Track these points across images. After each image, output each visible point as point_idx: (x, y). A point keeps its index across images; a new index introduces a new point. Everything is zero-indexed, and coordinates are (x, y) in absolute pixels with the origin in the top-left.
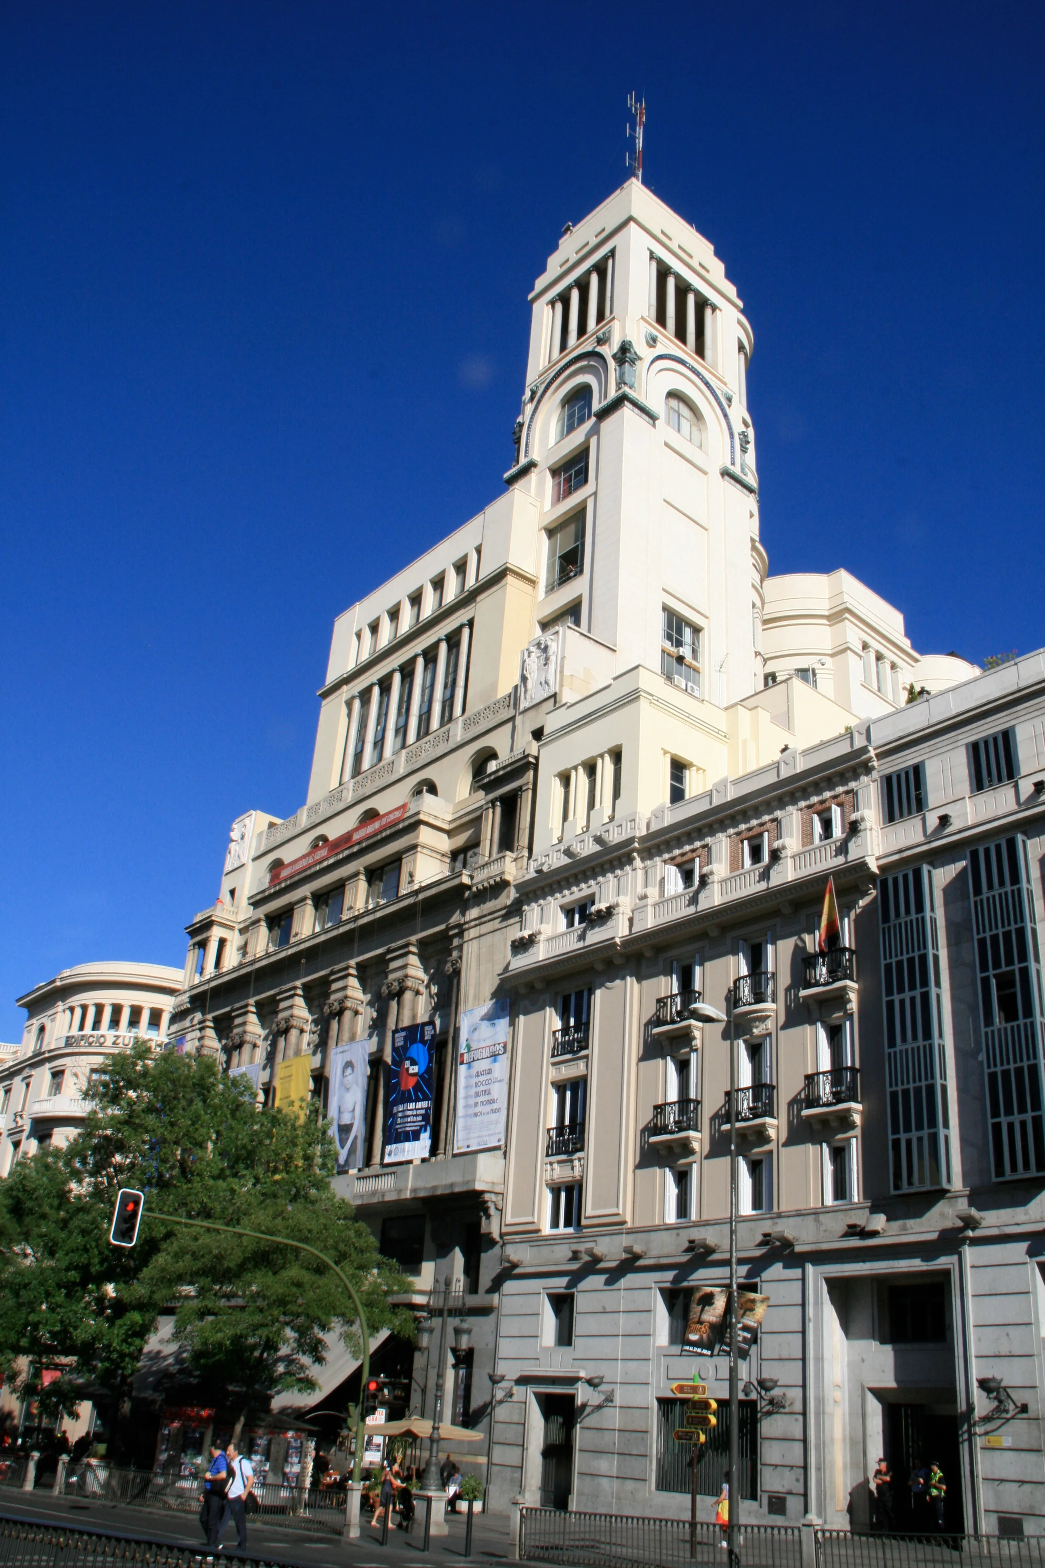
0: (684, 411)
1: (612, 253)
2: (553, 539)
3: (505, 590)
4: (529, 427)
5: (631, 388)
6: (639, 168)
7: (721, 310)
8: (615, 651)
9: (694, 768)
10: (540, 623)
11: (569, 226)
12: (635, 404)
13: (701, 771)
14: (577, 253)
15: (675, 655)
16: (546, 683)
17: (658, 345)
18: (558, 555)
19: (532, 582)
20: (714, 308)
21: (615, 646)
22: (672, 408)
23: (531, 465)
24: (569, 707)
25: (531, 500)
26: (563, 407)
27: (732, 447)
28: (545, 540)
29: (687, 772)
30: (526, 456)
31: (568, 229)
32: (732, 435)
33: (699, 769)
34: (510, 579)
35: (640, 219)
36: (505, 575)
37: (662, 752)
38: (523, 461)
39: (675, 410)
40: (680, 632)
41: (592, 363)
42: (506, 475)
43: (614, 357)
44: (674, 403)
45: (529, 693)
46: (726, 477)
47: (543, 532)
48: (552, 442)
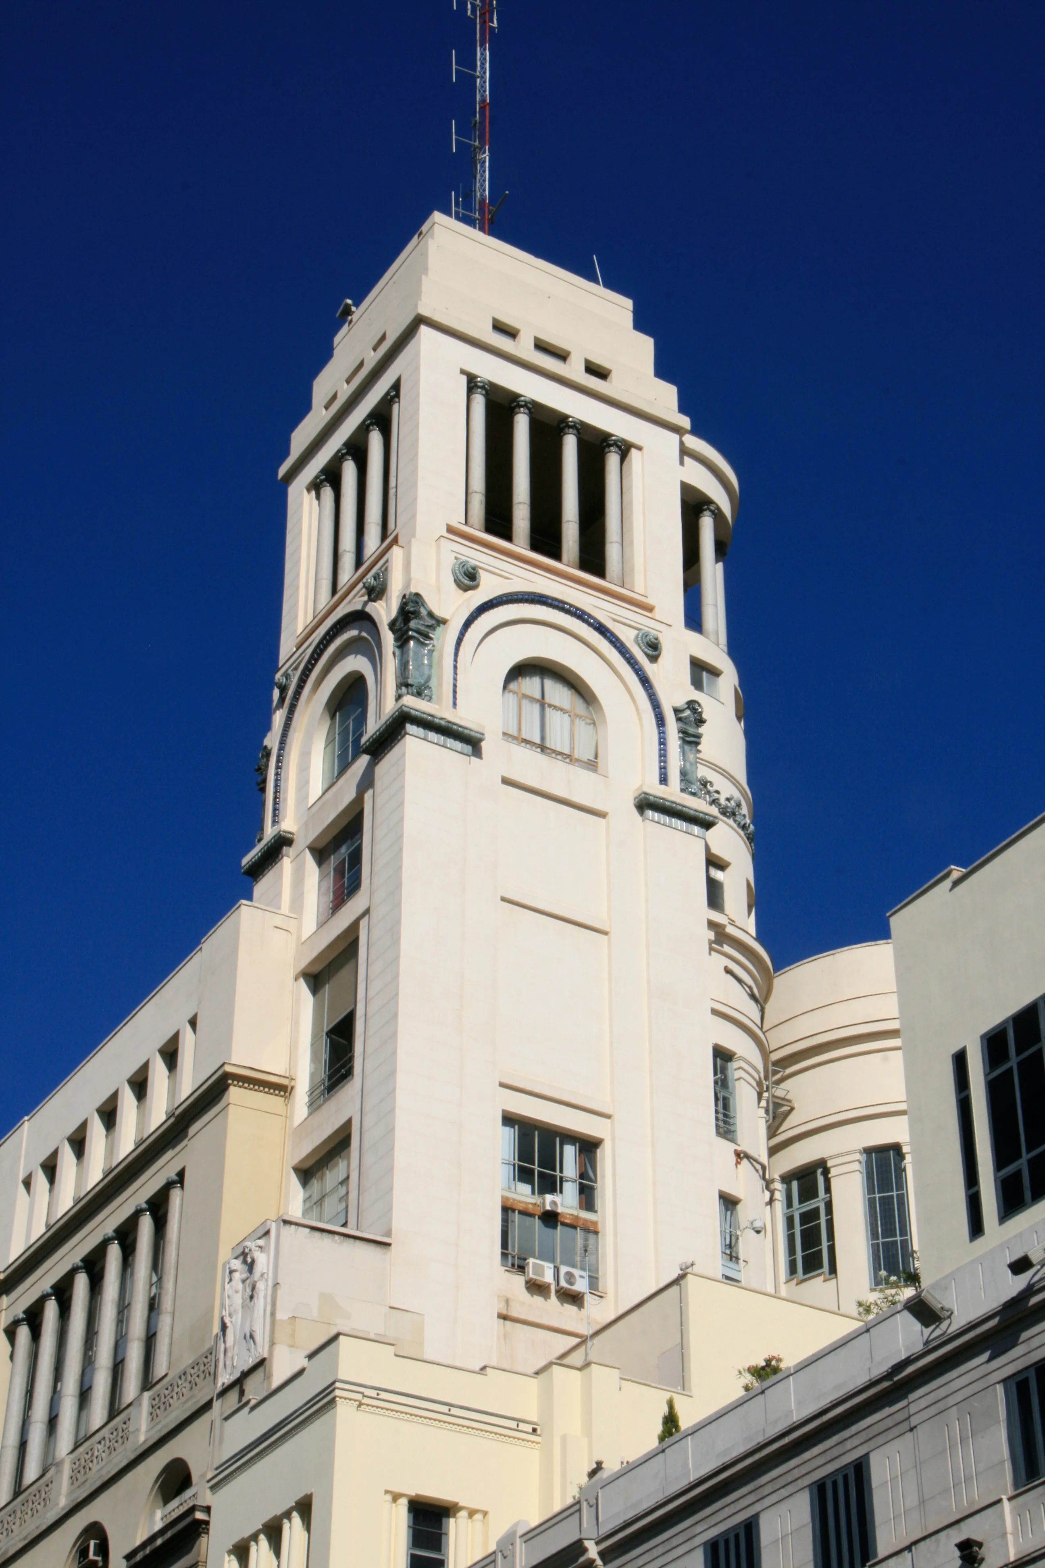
0: (557, 693)
1: (396, 386)
2: (319, 995)
3: (227, 1114)
4: (279, 761)
5: (419, 694)
6: (482, 149)
7: (640, 448)
8: (388, 1245)
9: (463, 1514)
10: (296, 1170)
11: (348, 306)
12: (428, 724)
13: (478, 1516)
14: (348, 381)
15: (539, 1211)
16: (252, 1337)
17: (484, 578)
18: (326, 1030)
19: (282, 1089)
20: (625, 449)
21: (389, 1234)
22: (525, 696)
23: (282, 842)
24: (253, 1409)
25: (278, 921)
26: (333, 717)
27: (663, 742)
28: (307, 999)
29: (452, 1521)
30: (275, 822)
31: (347, 312)
32: (660, 721)
33: (472, 1513)
34: (235, 1094)
35: (438, 318)
36: (226, 1088)
37: (389, 1497)
38: (269, 832)
39: (532, 699)
40: (550, 1160)
41: (364, 634)
42: (246, 861)
43: (392, 626)
44: (531, 685)
45: (229, 1354)
46: (650, 813)
47: (302, 981)
48: (316, 788)
